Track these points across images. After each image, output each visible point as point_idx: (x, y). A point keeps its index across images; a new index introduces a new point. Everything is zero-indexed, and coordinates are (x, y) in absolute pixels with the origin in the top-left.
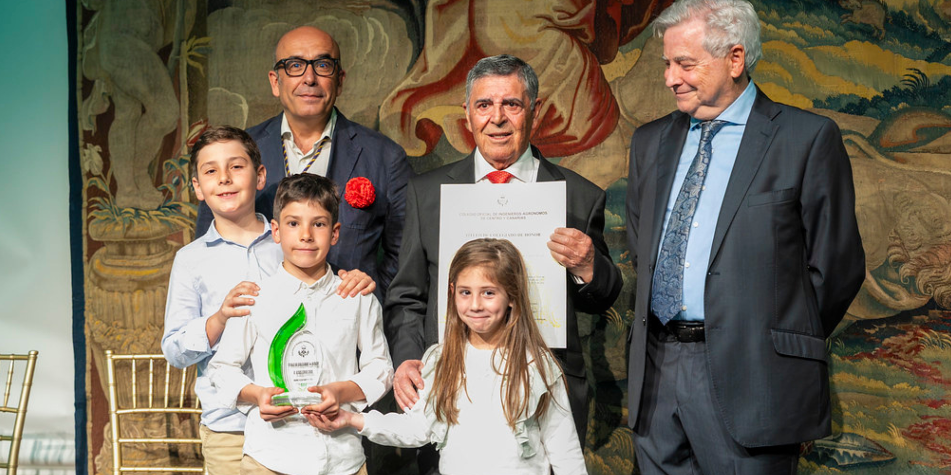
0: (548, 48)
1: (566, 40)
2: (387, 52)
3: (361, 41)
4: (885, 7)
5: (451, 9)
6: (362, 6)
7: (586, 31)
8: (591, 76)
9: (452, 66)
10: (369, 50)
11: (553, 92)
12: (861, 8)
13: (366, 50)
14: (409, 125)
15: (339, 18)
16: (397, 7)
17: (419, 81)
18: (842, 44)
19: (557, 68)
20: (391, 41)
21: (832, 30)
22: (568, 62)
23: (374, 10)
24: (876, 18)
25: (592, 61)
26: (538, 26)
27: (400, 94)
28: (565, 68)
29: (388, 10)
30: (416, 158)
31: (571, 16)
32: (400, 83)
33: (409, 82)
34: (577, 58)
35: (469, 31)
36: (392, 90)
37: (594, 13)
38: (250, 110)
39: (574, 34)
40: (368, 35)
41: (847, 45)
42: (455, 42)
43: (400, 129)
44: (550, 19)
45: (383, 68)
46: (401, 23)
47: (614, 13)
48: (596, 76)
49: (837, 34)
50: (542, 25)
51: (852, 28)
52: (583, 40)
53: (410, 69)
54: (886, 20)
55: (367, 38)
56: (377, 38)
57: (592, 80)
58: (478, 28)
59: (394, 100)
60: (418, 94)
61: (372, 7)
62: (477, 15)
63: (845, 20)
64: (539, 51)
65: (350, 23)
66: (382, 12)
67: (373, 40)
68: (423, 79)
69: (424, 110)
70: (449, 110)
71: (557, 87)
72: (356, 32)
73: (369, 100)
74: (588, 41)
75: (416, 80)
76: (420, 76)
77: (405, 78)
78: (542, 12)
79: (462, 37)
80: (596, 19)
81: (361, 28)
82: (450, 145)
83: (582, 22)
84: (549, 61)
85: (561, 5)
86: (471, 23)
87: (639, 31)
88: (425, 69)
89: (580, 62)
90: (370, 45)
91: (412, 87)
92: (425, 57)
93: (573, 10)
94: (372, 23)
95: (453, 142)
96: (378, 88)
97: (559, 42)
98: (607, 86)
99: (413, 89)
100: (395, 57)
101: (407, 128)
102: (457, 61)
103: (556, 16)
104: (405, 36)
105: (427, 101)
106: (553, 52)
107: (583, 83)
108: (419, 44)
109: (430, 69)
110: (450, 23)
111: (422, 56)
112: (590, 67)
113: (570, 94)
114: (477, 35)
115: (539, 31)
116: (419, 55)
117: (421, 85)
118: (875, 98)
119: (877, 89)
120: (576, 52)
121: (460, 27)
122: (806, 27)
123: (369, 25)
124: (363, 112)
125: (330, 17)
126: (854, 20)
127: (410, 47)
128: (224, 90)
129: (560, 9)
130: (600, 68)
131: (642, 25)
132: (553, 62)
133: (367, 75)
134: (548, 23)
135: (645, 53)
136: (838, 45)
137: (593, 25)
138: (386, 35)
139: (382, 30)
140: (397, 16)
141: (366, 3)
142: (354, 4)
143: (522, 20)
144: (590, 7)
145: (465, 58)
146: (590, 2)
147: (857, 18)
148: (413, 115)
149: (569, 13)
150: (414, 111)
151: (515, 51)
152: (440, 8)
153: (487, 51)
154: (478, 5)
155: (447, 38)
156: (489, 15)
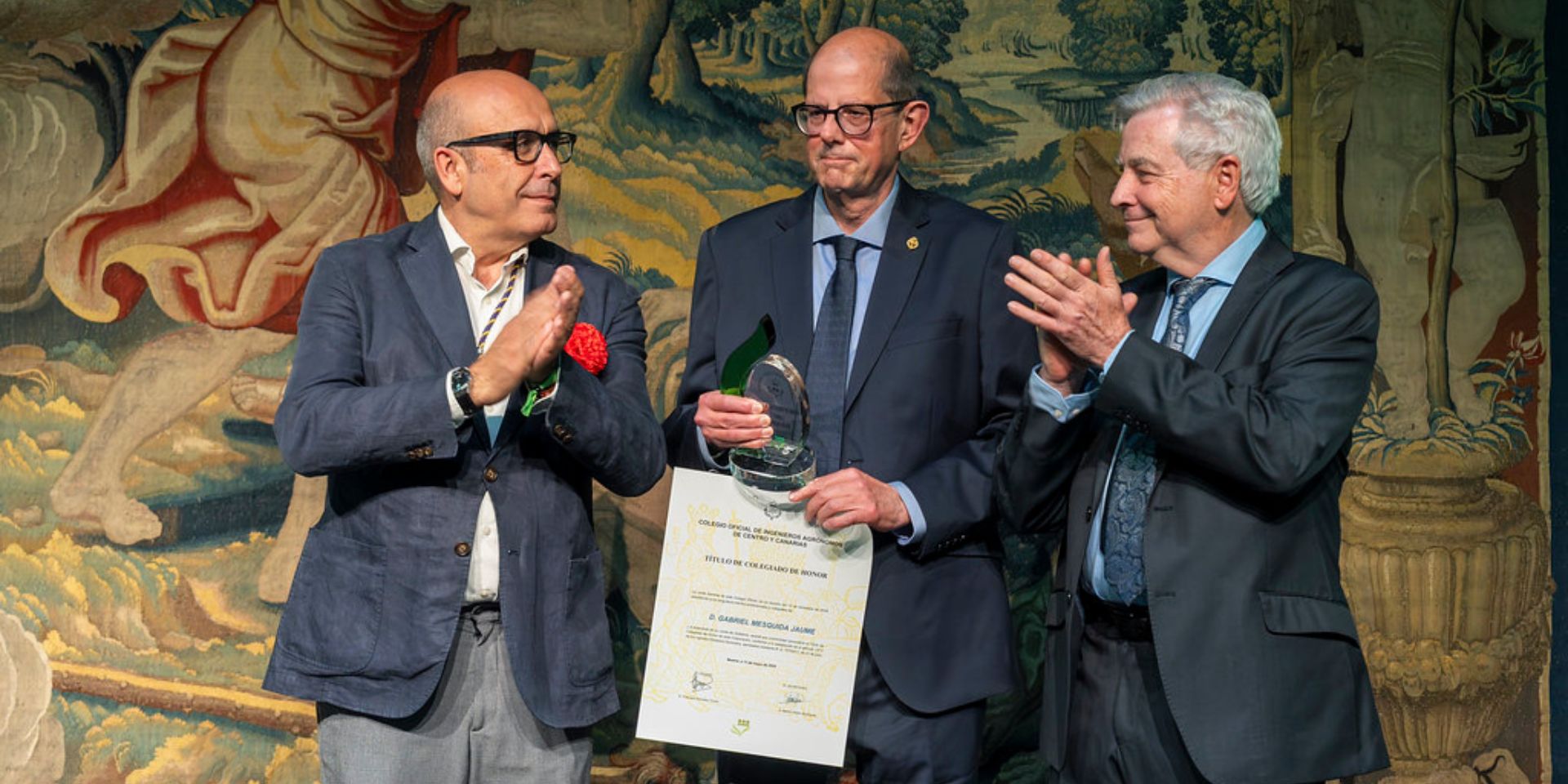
0: (321, 163)
1: (350, 154)
2: (62, 152)
3: (21, 132)
5: (169, 93)
6: (24, 78)
7: (381, 143)
8: (386, 212)
9: (167, 182)
10: (33, 148)
11: (325, 233)
12: (790, 138)
13: (28, 148)
14: (93, 273)
16: (81, 83)
17: (113, 202)
18: (761, 188)
19: (333, 197)
20: (68, 135)
21: (747, 168)
22: (351, 189)
23: (44, 84)
25: (389, 190)
26: (307, 129)
27: (80, 221)
28: (345, 197)
29: (67, 86)
30: (102, 325)
31: (359, 117)
32: (80, 205)
33: (95, 203)
34: (364, 183)
35: (196, 130)
36: (69, 213)
37: (394, 115)
39: (362, 145)
40: (32, 123)
41: (769, 191)
42: (174, 145)
43: (78, 277)
44: (325, 120)
45: (54, 179)
46: (86, 108)
48: (393, 213)
49: (755, 173)
50: (312, 128)
51: (777, 167)
52: (375, 156)
53: (98, 182)
55: (31, 129)
56: (46, 129)
57: (387, 219)
58: (210, 125)
59: (69, 230)
60: (110, 224)
61: (42, 79)
62: (210, 106)
63: (767, 154)
64: (306, 168)
65: (4, 102)
66: (56, 89)
67: (41, 133)
68: (118, 200)
69: (119, 249)
70: (159, 252)
71: (332, 226)
72: (14, 118)
73: (29, 228)
74: (383, 158)
75: (107, 200)
76: (114, 194)
77: (90, 196)
78: (315, 108)
79: (184, 138)
80: (397, 122)
81: (21, 111)
82: (157, 307)
83: (375, 127)
84: (322, 185)
85: (342, 99)
86: (201, 117)
88: (123, 185)
89: (369, 190)
90: (35, 139)
91: (100, 211)
92: (123, 165)
93: (362, 108)
94: (40, 105)
95: (163, 303)
96: (44, 209)
97: (339, 157)
99: (102, 215)
100: (75, 162)
101: (88, 277)
102: (176, 175)
103: (334, 115)
104: (94, 130)
105: (123, 236)
106: (329, 171)
107: (374, 223)
108: (115, 146)
109: (131, 185)
110: (167, 114)
111: (119, 161)
112: (384, 198)
114: (209, 136)
115: (308, 137)
116: (114, 162)
117: (114, 209)
120: (363, 174)
121: (182, 121)
122: (711, 161)
123: (35, 108)
124: (17, 247)
126: (778, 153)
127: (100, 148)
129: (342, 105)
130: (400, 201)
132: (328, 186)
133: (28, 188)
134: (322, 125)
136: (754, 190)
137: (391, 133)
138: (62, 125)
139: (56, 117)
140: (81, 98)
141: (32, 73)
142: (12, 73)
143: (282, 118)
144: (389, 105)
145: (189, 171)
146: (389, 98)
147: (784, 151)
148: (99, 257)
149: (355, 113)
150: (102, 249)
151: (267, 167)
152: (152, 89)
153: (224, 162)
154: (212, 89)
155: (160, 138)
156: (229, 107)
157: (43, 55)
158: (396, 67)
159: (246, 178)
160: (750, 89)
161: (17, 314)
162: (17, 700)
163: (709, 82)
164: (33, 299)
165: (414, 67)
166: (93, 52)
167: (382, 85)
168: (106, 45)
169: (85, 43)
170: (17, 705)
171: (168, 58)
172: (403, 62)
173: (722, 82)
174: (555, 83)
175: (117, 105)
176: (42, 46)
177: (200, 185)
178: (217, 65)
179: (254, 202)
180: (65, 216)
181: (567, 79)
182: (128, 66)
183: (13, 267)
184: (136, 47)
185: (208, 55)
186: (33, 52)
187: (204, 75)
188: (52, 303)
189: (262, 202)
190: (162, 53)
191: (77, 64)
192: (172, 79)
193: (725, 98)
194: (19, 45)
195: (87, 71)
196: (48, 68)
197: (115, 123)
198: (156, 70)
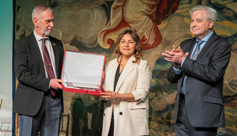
0: (144, 20)
1: (148, 18)
2: (100, 20)
3: (93, 17)
4: (234, 11)
5: (117, 9)
7: (154, 16)
8: (155, 28)
9: (117, 24)
10: (95, 19)
11: (144, 32)
13: (94, 19)
15: (87, 11)
16: (103, 8)
17: (108, 28)
18: (222, 21)
19: (146, 26)
20: (101, 17)
21: (219, 18)
22: (149, 24)
23: (97, 8)
24: (231, 15)
25: (155, 24)
26: (141, 14)
27: (103, 31)
28: (148, 26)
29: (100, 9)
30: (107, 49)
31: (150, 12)
32: (103, 29)
33: (105, 28)
34: (151, 23)
35: (122, 15)
36: (101, 30)
37: (156, 11)
38: (62, 35)
39: (150, 16)
40: (95, 15)
41: (223, 22)
42: (118, 18)
43: (103, 41)
44: (144, 12)
45: (99, 24)
46: (104, 12)
47: (161, 11)
49: (221, 18)
51: (225, 17)
52: (153, 18)
53: (106, 25)
54: (234, 15)
56: (97, 16)
57: (155, 29)
58: (124, 14)
59: (101, 33)
60: (108, 32)
61: (96, 8)
62: (124, 11)
63: (223, 15)
64: (141, 21)
65: (90, 12)
66: (99, 9)
69: (110, 36)
70: (116, 36)
71: (146, 31)
72: (92, 15)
73: (95, 33)
75: (107, 28)
76: (108, 27)
77: (105, 27)
78: (142, 10)
79: (120, 16)
81: (93, 13)
83: (153, 13)
84: (144, 24)
85: (147, 9)
87: (168, 16)
88: (110, 25)
89: (152, 24)
90: (95, 18)
93: (150, 10)
94: (96, 12)
96: (97, 30)
97: (146, 19)
98: (159, 31)
99: (107, 30)
101: (105, 41)
102: (119, 23)
103: (146, 11)
104: (105, 16)
105: (110, 34)
106: (145, 21)
107: (153, 30)
108: (109, 18)
109: (111, 25)
110: (117, 13)
111: (109, 21)
112: (154, 26)
113: (149, 33)
114: (124, 16)
115: (141, 15)
116: (108, 21)
117: (109, 29)
118: (231, 36)
119: (231, 34)
120: (151, 21)
121: (120, 14)
123: (95, 13)
124: (93, 36)
125: (85, 10)
127: (106, 19)
128: (55, 29)
129: (147, 10)
130: (157, 26)
131: (169, 15)
132: (145, 24)
133: (94, 26)
134: (143, 13)
135: (169, 22)
136: (221, 21)
137: (155, 14)
138: (100, 15)
139: (99, 14)
140: (103, 10)
141: (94, 7)
142: (91, 7)
143: (136, 12)
144: (155, 9)
145: (121, 22)
146: (155, 8)
147: (226, 14)
148: (106, 37)
149: (149, 11)
150: (107, 36)
151: (134, 21)
152: (114, 8)
153: (127, 20)
154: (125, 8)
155: (116, 17)
156: (128, 11)
157: (96, 4)
158: (156, 3)
159: (131, 23)
160: (220, 3)
161: (93, 48)
162: (95, 113)
163: (212, 2)
164: (96, 45)
165: (159, 2)
166: (105, 3)
167: (154, 6)
168: (107, 1)
169: (103, 1)
170: (95, 114)
171: (117, 3)
172: (157, 2)
173: (214, 2)
174: (184, 4)
175: (109, 12)
176: (96, 2)
177: (123, 25)
178: (125, 4)
179: (132, 27)
180: (101, 31)
181: (186, 3)
182: (110, 5)
183: (92, 40)
184: (112, 1)
185: (124, 2)
186: (95, 3)
187: (123, 5)
188: (99, 46)
189: (133, 27)
190: (116, 2)
191: (102, 5)
192: (118, 6)
193: (215, 5)
194: (92, 2)
195: (104, 6)
196: (97, 6)
197: (108, 14)
198: (115, 5)
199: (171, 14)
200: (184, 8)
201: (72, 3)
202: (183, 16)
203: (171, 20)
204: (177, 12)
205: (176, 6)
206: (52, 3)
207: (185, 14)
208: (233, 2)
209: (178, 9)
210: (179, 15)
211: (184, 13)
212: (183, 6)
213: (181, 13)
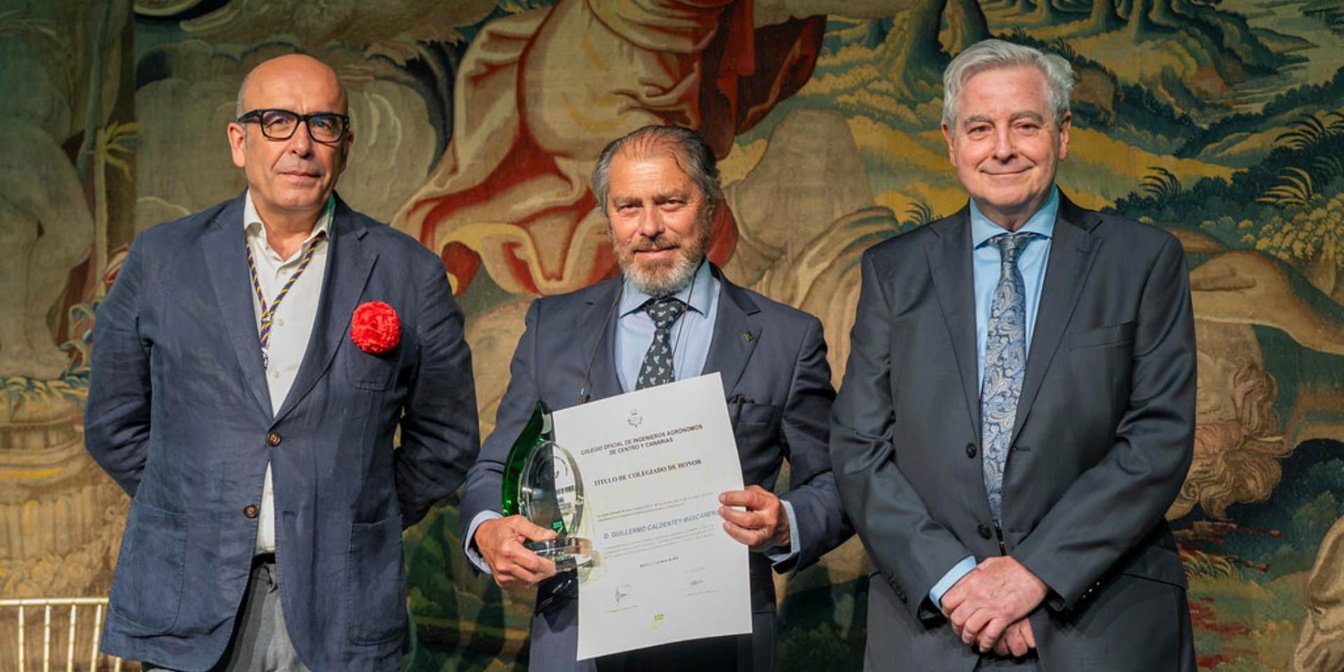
2: (398, 144)
3: (361, 128)
4: (1113, 78)
5: (491, 82)
6: (362, 78)
7: (687, 113)
9: (494, 164)
10: (373, 141)
13: (367, 141)
16: (412, 79)
17: (447, 186)
20: (404, 127)
23: (380, 83)
24: (1102, 95)
26: (618, 106)
27: (418, 205)
29: (399, 83)
31: (666, 91)
32: (418, 190)
33: (430, 188)
35: (518, 114)
36: (407, 199)
37: (697, 87)
39: (670, 117)
40: (371, 119)
42: (498, 130)
44: (634, 96)
45: (393, 168)
46: (418, 102)
47: (727, 88)
50: (624, 104)
53: (432, 169)
54: (1116, 98)
55: (370, 124)
56: (384, 123)
58: (531, 108)
59: (409, 214)
60: (446, 206)
61: (377, 78)
62: (530, 91)
66: (390, 86)
67: (379, 127)
68: (451, 184)
69: (455, 229)
70: (491, 229)
75: (441, 184)
76: (447, 179)
77: (426, 182)
78: (624, 86)
79: (508, 122)
80: (700, 95)
81: (363, 109)
82: (492, 279)
83: (681, 100)
85: (649, 76)
86: (521, 102)
87: (764, 113)
88: (454, 170)
90: (374, 134)
91: (436, 195)
92: (454, 152)
93: (668, 82)
94: (377, 102)
95: (496, 275)
96: (386, 196)
98: (720, 192)
99: (437, 199)
100: (411, 151)
102: (501, 157)
103: (643, 91)
104: (426, 122)
105: (458, 216)
109: (462, 169)
110: (491, 101)
111: (450, 148)
114: (531, 119)
115: (620, 113)
116: (445, 149)
117: (449, 192)
118: (1106, 210)
119: (1105, 195)
121: (504, 108)
123: (372, 105)
127: (432, 137)
128: (160, 201)
129: (649, 81)
131: (767, 105)
133: (370, 178)
134: (632, 102)
135: (773, 146)
137: (696, 104)
138: (397, 119)
139: (391, 112)
140: (412, 92)
141: (368, 73)
142: (351, 74)
143: (594, 97)
144: (693, 78)
145: (511, 153)
146: (692, 71)
148: (438, 236)
149: (661, 88)
150: (439, 231)
151: (585, 143)
152: (475, 80)
153: (545, 142)
154: (530, 75)
155: (484, 124)
156: (546, 91)
157: (377, 56)
158: (696, 42)
159: (566, 155)
160: (1040, 35)
163: (998, 32)
165: (714, 40)
166: (422, 50)
167: (685, 60)
168: (432, 42)
169: (415, 42)
171: (488, 50)
172: (703, 36)
173: (1009, 32)
174: (848, 45)
177: (524, 165)
178: (533, 53)
179: (575, 179)
180: (405, 201)
181: (859, 40)
182: (452, 59)
184: (459, 42)
185: (524, 43)
186: (368, 54)
187: (521, 63)
189: (581, 177)
190: (483, 45)
191: (408, 62)
192: (493, 69)
194: (355, 49)
195: (416, 67)
196: (382, 68)
197: (443, 112)
198: (478, 61)
199: (781, 98)
200: (846, 67)
201: (244, 55)
202: (847, 112)
203: (782, 134)
204: (812, 87)
205: (804, 58)
206: (136, 61)
207: (853, 100)
208: (1108, 30)
209: (817, 71)
210: (822, 104)
211: (850, 92)
212: (845, 55)
213: (835, 93)
